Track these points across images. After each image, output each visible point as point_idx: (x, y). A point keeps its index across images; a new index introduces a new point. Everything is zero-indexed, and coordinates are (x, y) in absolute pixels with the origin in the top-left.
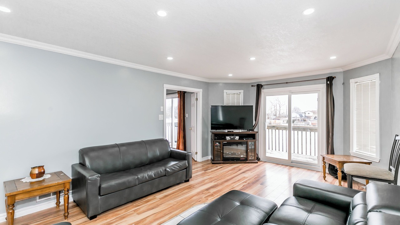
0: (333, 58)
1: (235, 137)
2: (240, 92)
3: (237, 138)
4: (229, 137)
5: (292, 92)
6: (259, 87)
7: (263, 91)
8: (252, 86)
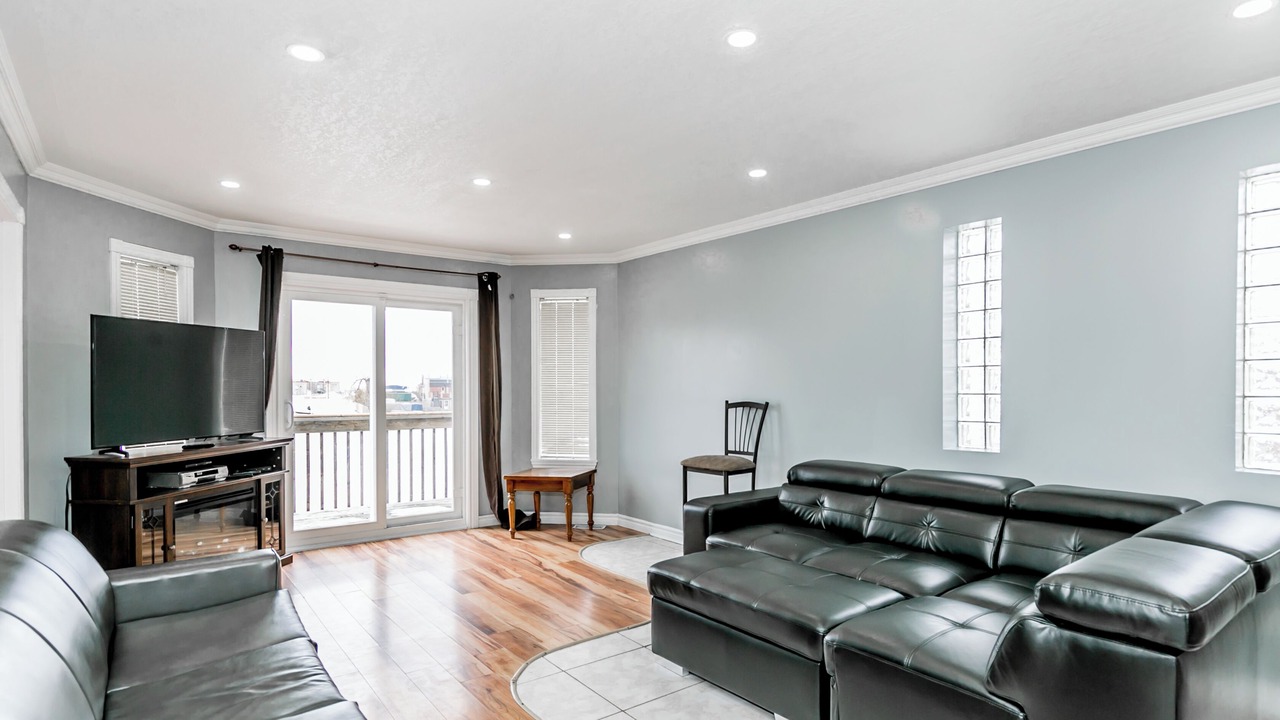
0: (565, 236)
1: (216, 472)
2: (175, 262)
3: (223, 472)
4: (192, 474)
5: (389, 296)
6: (272, 260)
7: (289, 279)
8: (233, 247)
